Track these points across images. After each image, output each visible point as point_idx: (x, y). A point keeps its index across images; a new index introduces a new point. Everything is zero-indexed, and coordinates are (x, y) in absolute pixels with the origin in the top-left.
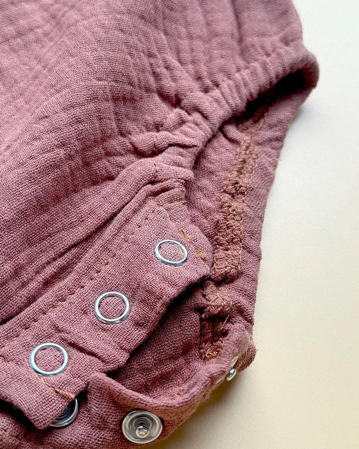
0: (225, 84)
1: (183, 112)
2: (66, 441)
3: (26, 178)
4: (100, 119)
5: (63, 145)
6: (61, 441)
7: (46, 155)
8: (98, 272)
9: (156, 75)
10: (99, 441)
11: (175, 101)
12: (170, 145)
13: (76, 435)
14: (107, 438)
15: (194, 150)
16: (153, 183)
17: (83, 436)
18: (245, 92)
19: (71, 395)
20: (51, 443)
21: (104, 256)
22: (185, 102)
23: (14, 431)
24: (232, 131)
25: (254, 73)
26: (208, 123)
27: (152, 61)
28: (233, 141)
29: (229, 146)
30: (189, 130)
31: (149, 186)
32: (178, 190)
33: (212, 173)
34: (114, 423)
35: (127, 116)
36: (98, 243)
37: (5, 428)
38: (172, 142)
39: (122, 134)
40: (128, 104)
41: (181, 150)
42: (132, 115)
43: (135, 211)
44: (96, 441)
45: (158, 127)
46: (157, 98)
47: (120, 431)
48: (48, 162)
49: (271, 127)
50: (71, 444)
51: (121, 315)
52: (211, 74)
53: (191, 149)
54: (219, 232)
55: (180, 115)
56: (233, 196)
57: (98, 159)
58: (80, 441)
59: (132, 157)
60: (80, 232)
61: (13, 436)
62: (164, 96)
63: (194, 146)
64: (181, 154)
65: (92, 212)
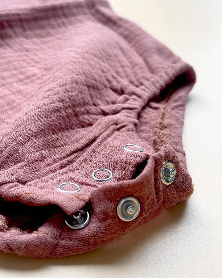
0: (146, 83)
1: (126, 96)
2: (86, 234)
3: (43, 114)
4: (81, 93)
5: (61, 101)
6: (83, 236)
7: (53, 105)
8: (91, 161)
9: (109, 81)
10: (106, 227)
11: (121, 92)
12: (123, 109)
13: (91, 229)
14: (110, 223)
15: (136, 110)
16: (116, 125)
17: (96, 229)
18: (158, 85)
19: (87, 197)
20: (77, 238)
21: (94, 154)
22: (126, 91)
23: (53, 234)
24: (154, 104)
25: (161, 76)
26: (141, 99)
27: (105, 74)
28: (155, 108)
29: (154, 111)
30: (131, 102)
31: (115, 126)
32: (131, 126)
33: (147, 123)
34: (112, 211)
35: (96, 96)
36: (89, 149)
37: (47, 233)
38: (123, 107)
39: (95, 105)
40: (96, 90)
41: (129, 111)
42: (99, 96)
43: (108, 136)
44: (105, 228)
45: (114, 103)
46: (111, 91)
47: (117, 216)
48: (54, 108)
49: (176, 101)
50: (89, 236)
51: (108, 178)
52: (138, 80)
53: (135, 110)
54: (156, 145)
55: (125, 97)
56: (160, 128)
57: (83, 114)
58: (95, 232)
59: (102, 116)
60: (78, 145)
61: (52, 237)
62: (115, 90)
63: (136, 108)
64: (129, 113)
65: (83, 137)
